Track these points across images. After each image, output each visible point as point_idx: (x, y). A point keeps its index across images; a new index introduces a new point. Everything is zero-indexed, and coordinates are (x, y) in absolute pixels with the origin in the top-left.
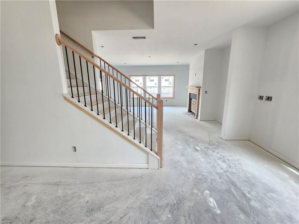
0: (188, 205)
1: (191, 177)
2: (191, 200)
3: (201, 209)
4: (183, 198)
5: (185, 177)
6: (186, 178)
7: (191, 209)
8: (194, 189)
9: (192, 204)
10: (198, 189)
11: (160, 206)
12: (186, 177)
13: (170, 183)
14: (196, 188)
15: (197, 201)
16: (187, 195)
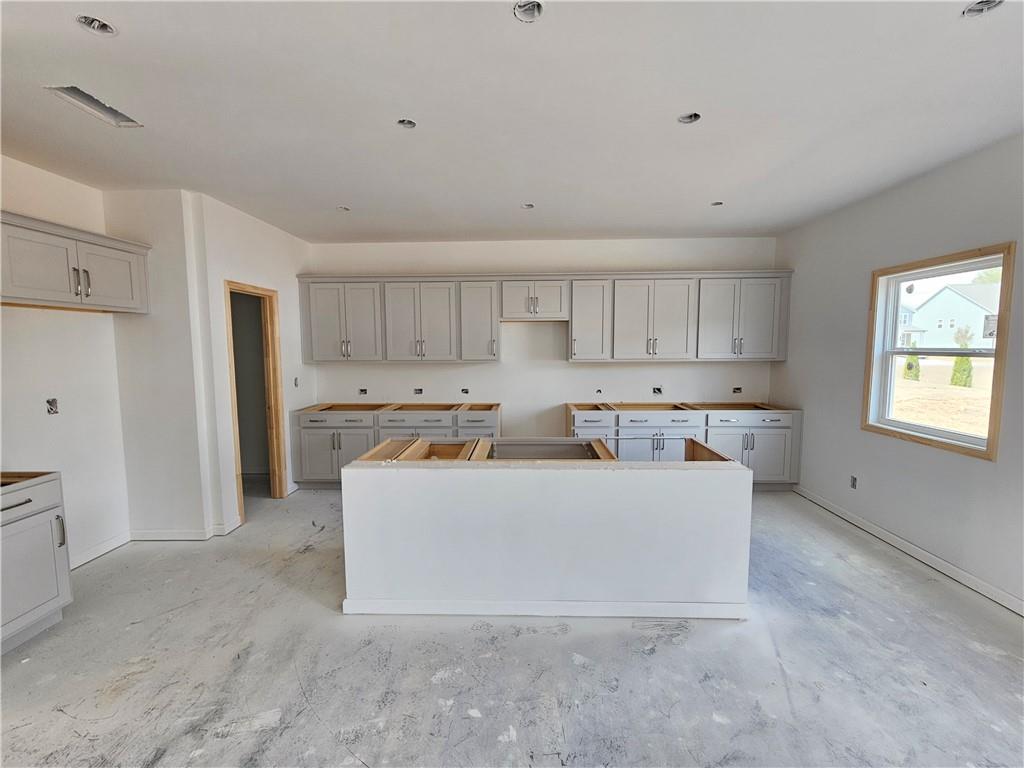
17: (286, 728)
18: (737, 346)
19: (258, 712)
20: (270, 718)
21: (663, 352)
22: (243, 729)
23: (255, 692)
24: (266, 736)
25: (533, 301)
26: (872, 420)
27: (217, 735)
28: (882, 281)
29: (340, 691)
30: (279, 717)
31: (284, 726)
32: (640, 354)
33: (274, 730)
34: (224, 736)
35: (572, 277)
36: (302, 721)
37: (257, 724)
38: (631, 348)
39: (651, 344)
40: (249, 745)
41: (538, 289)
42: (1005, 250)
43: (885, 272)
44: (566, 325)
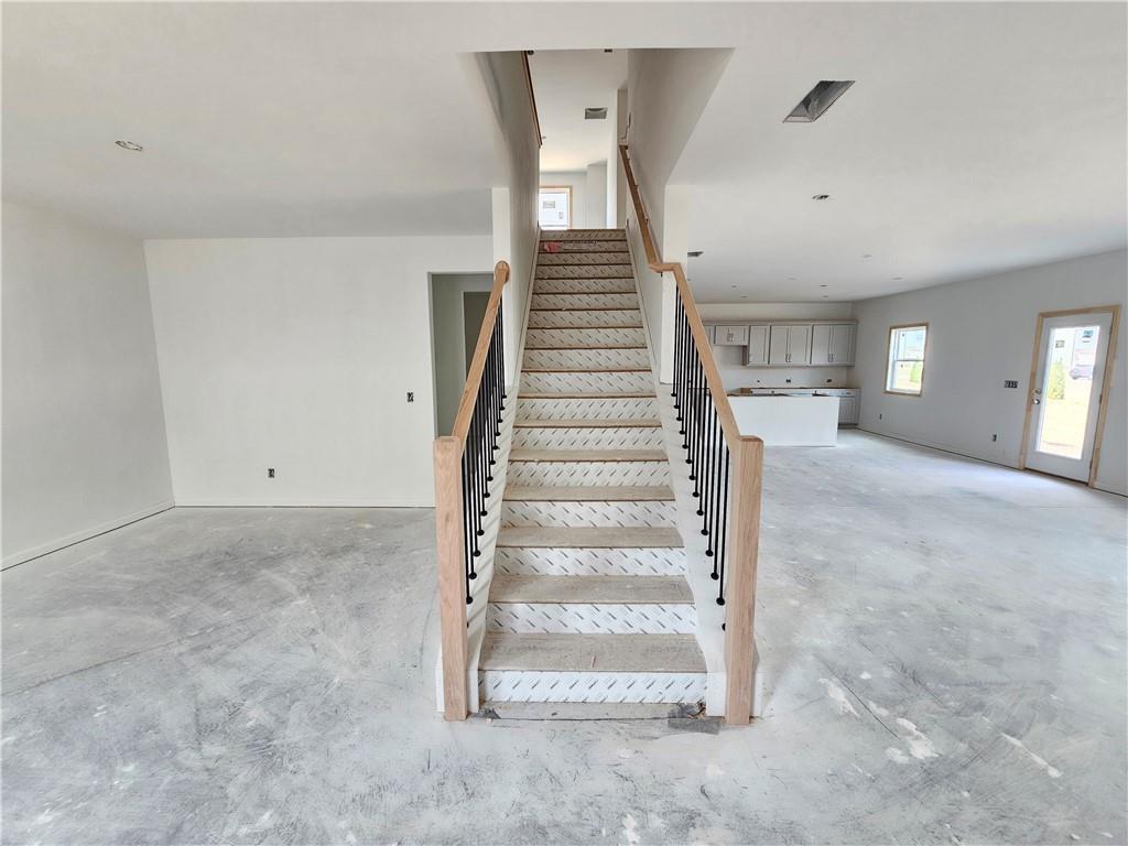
0: (240, 777)
1: (342, 824)
2: (246, 790)
3: (197, 811)
4: (271, 768)
5: (358, 798)
6: (348, 801)
7: (222, 783)
8: (276, 816)
9: (232, 790)
10: (265, 834)
11: (290, 707)
12: (354, 800)
13: (355, 737)
14: (277, 829)
15: (229, 808)
16: (275, 781)
18: (830, 358)
21: (795, 360)
25: (730, 335)
26: (888, 389)
28: (893, 331)
32: (782, 362)
35: (750, 323)
38: (778, 359)
39: (788, 357)
41: (732, 330)
42: (926, 325)
43: (895, 328)
44: (745, 349)
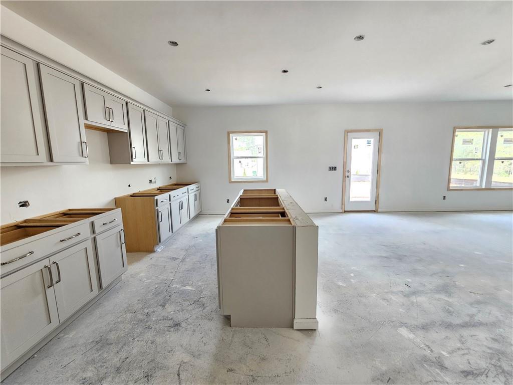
17: (402, 323)
19: (407, 339)
20: (404, 331)
22: (418, 340)
23: (400, 348)
24: (412, 329)
27: (431, 351)
29: (371, 311)
30: (401, 329)
31: (402, 324)
33: (407, 327)
34: (429, 348)
36: (394, 319)
37: (412, 336)
39: (161, 153)
40: (421, 333)
